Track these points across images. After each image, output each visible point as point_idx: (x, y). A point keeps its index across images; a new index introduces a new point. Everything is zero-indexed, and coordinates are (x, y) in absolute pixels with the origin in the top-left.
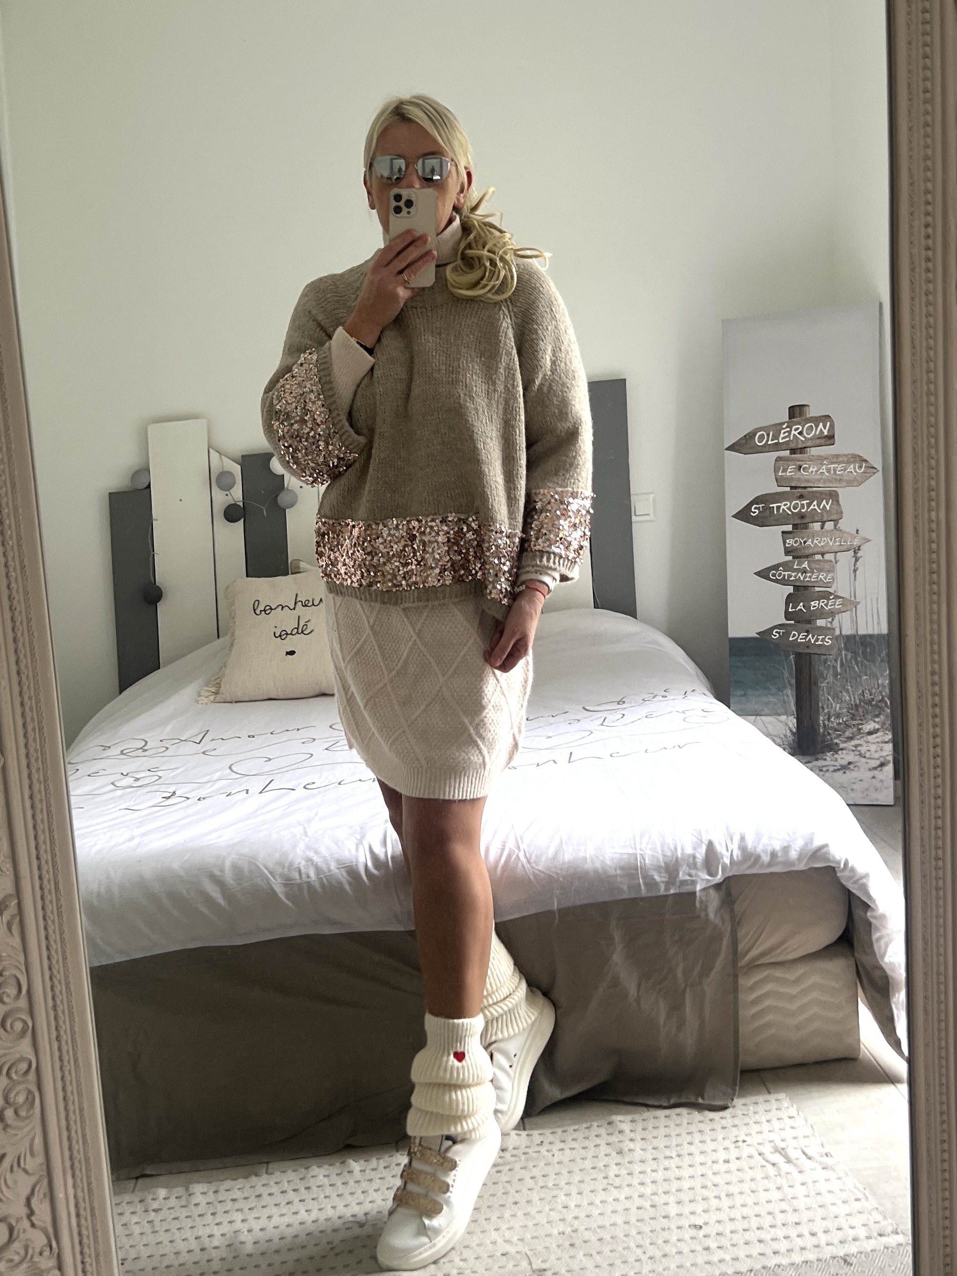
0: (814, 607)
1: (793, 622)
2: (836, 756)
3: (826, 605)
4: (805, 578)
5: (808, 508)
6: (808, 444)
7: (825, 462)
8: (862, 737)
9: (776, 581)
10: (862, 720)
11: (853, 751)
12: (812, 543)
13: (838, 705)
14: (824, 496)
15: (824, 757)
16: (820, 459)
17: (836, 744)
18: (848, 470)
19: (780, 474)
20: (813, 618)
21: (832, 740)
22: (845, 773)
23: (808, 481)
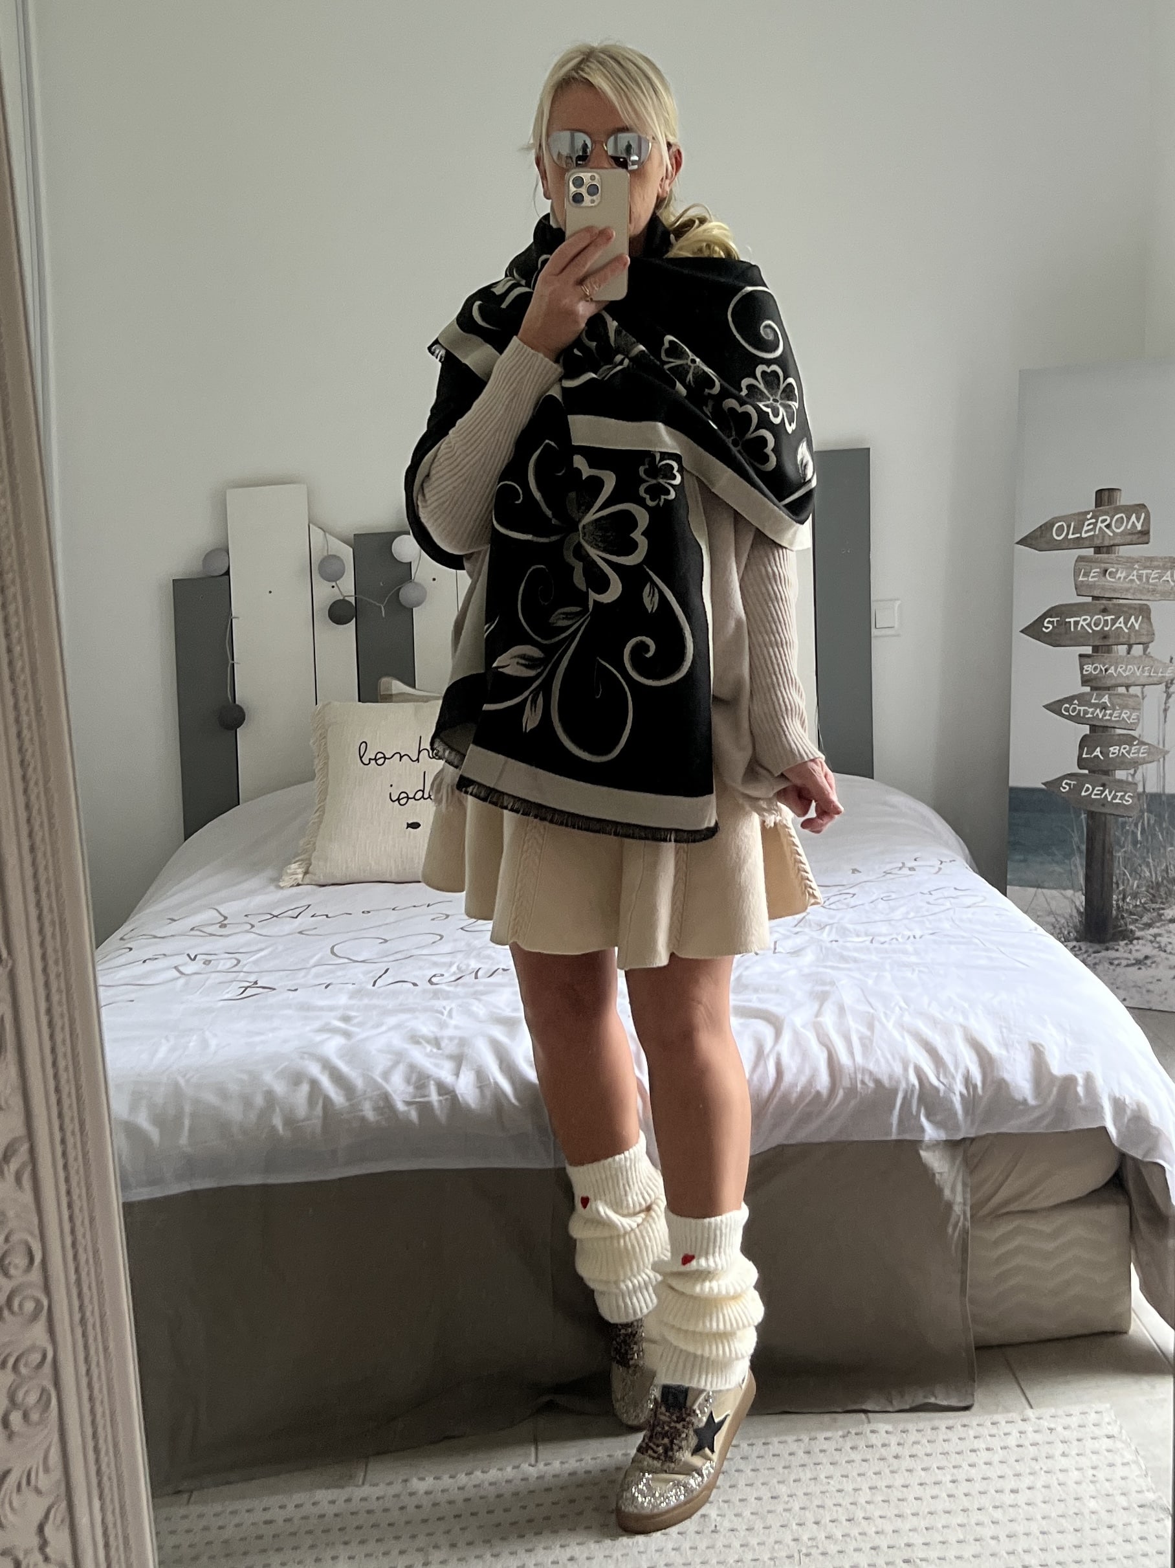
0: (1113, 753)
1: (1086, 772)
2: (1130, 946)
3: (1128, 752)
4: (1105, 715)
5: (1112, 626)
6: (1116, 542)
7: (1136, 566)
8: (1164, 925)
9: (1069, 718)
10: (1162, 903)
11: (1151, 942)
12: (1116, 671)
13: (1136, 883)
14: (1132, 611)
15: (1116, 947)
16: (1130, 563)
17: (1132, 931)
18: (1164, 578)
19: (1081, 579)
20: (1111, 768)
21: (1126, 925)
22: (1140, 969)
23: (1114, 590)
